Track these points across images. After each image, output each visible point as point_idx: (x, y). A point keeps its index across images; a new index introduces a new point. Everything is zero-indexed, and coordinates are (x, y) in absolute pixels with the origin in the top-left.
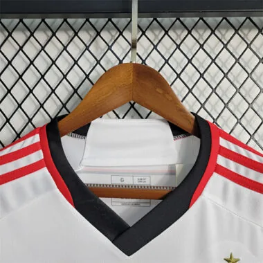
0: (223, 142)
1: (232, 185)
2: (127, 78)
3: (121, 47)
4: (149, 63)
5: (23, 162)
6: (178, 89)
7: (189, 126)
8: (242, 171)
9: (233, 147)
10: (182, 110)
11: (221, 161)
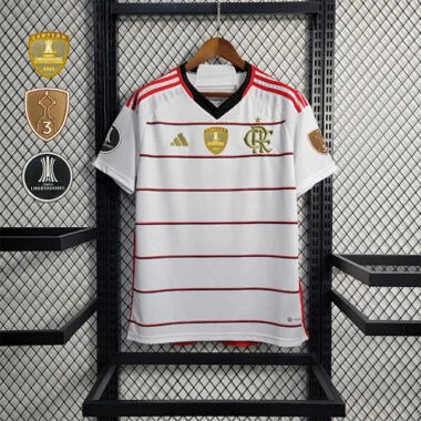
0: (257, 73)
1: (259, 90)
2: (215, 44)
3: (212, 29)
4: (225, 38)
5: (171, 82)
6: (239, 51)
7: (243, 67)
8: (264, 84)
9: (261, 75)
10: (240, 59)
11: (255, 80)
